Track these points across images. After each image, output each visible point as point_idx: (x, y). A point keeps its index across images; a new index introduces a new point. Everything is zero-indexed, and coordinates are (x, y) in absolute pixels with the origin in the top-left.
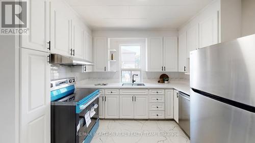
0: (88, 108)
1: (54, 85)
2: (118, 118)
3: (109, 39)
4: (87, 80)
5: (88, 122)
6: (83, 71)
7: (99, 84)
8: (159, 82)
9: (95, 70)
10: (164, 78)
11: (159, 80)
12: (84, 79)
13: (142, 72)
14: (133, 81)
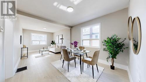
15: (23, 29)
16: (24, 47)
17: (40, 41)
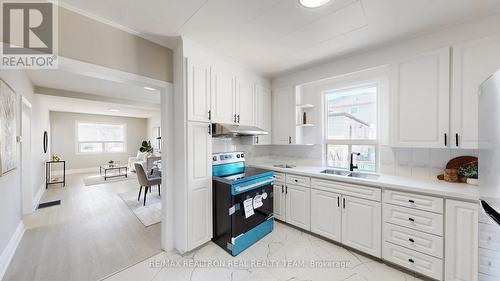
0: (252, 193)
1: (218, 158)
2: (308, 229)
3: (298, 88)
4: (268, 157)
5: (249, 213)
6: (254, 143)
7: (282, 166)
8: (441, 177)
9: (276, 143)
10: (462, 168)
11: (442, 172)
12: (261, 156)
13: (380, 148)
14: (352, 167)
15: (51, 112)
16: (55, 160)
17: (103, 142)
